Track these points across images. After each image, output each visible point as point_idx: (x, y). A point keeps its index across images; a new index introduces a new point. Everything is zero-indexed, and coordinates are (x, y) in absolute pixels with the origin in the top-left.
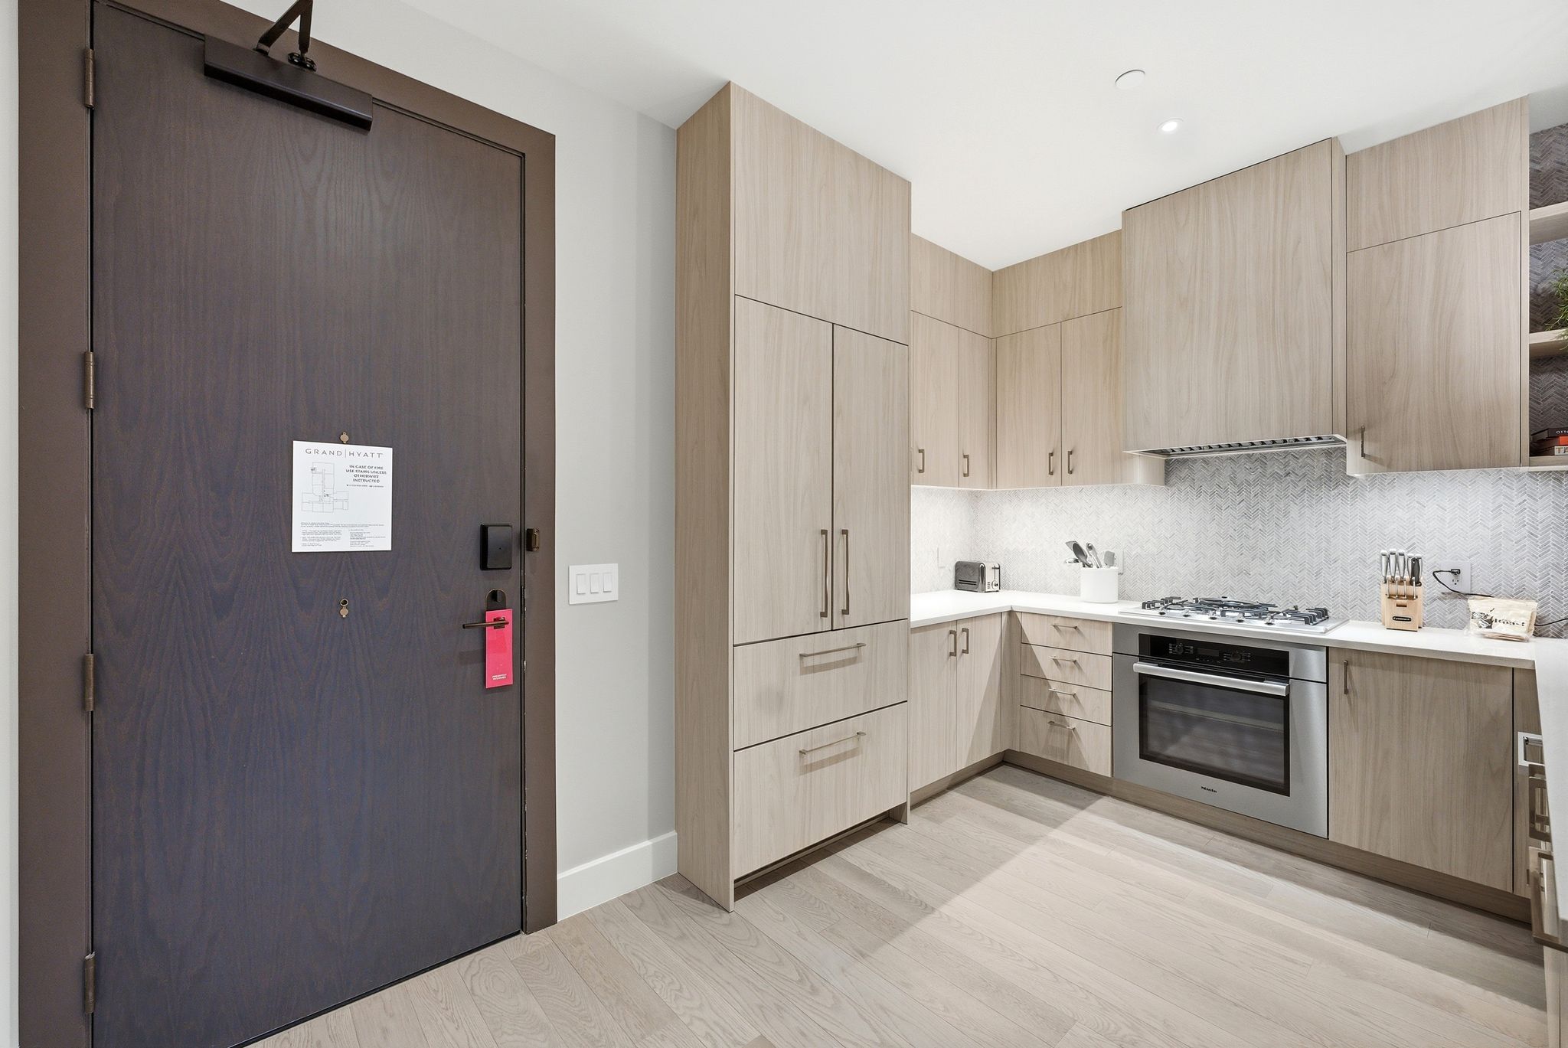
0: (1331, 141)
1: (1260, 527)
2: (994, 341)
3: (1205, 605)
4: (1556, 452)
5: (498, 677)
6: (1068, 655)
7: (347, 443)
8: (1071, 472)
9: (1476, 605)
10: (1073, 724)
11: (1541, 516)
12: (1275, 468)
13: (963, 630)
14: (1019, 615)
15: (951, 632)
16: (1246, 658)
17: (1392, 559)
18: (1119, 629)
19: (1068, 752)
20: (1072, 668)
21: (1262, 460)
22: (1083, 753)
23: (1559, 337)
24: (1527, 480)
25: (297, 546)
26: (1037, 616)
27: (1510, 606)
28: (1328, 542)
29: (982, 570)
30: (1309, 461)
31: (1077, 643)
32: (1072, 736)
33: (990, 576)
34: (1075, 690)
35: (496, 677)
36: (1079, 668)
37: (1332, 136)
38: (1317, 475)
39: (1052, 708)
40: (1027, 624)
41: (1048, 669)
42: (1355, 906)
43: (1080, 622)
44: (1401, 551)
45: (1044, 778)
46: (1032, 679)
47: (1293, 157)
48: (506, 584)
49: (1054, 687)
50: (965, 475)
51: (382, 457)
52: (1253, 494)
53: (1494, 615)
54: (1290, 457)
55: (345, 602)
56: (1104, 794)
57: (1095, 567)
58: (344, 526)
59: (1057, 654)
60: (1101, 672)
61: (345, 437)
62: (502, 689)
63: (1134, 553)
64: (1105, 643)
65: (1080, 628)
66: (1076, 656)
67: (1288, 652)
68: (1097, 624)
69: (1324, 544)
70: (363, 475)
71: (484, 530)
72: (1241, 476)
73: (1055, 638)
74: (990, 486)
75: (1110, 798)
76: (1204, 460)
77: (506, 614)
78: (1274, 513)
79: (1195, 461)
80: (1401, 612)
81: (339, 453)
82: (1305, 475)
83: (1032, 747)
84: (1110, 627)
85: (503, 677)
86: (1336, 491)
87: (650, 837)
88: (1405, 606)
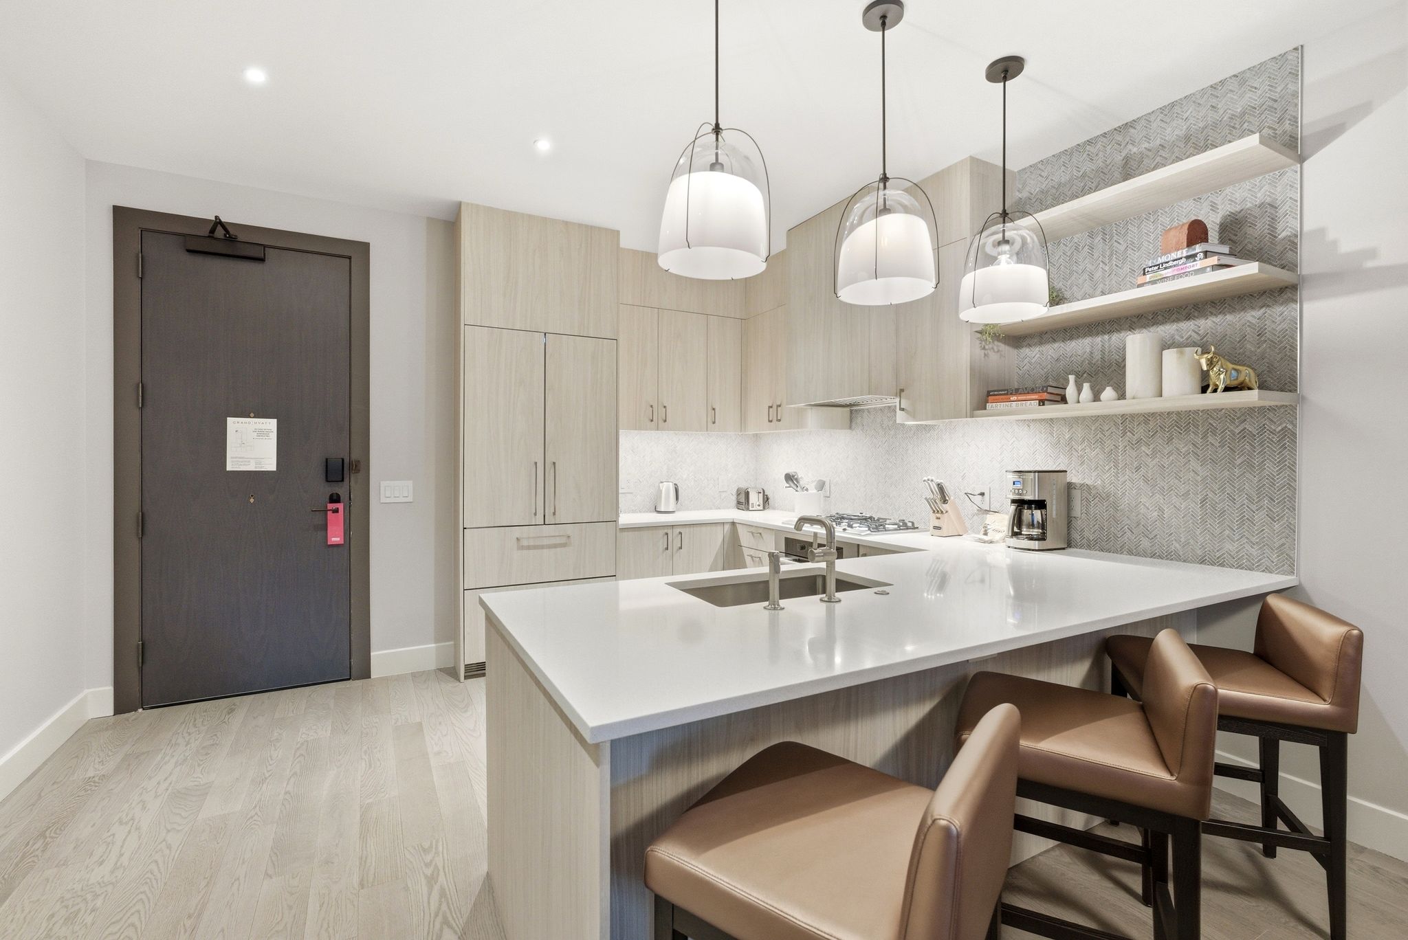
5: (335, 539)
7: (253, 418)
14: (738, 526)
15: (666, 533)
20: (759, 562)
25: (229, 468)
29: (747, 494)
31: (761, 545)
33: (754, 499)
35: (333, 539)
36: (762, 562)
40: (740, 529)
48: (341, 490)
51: (272, 424)
53: (989, 524)
55: (252, 496)
58: (251, 458)
61: (252, 415)
62: (337, 545)
66: (761, 555)
70: (261, 433)
71: (327, 459)
73: (752, 542)
77: (340, 506)
80: (937, 523)
81: (249, 423)
85: (338, 539)
87: (436, 643)
88: (939, 518)
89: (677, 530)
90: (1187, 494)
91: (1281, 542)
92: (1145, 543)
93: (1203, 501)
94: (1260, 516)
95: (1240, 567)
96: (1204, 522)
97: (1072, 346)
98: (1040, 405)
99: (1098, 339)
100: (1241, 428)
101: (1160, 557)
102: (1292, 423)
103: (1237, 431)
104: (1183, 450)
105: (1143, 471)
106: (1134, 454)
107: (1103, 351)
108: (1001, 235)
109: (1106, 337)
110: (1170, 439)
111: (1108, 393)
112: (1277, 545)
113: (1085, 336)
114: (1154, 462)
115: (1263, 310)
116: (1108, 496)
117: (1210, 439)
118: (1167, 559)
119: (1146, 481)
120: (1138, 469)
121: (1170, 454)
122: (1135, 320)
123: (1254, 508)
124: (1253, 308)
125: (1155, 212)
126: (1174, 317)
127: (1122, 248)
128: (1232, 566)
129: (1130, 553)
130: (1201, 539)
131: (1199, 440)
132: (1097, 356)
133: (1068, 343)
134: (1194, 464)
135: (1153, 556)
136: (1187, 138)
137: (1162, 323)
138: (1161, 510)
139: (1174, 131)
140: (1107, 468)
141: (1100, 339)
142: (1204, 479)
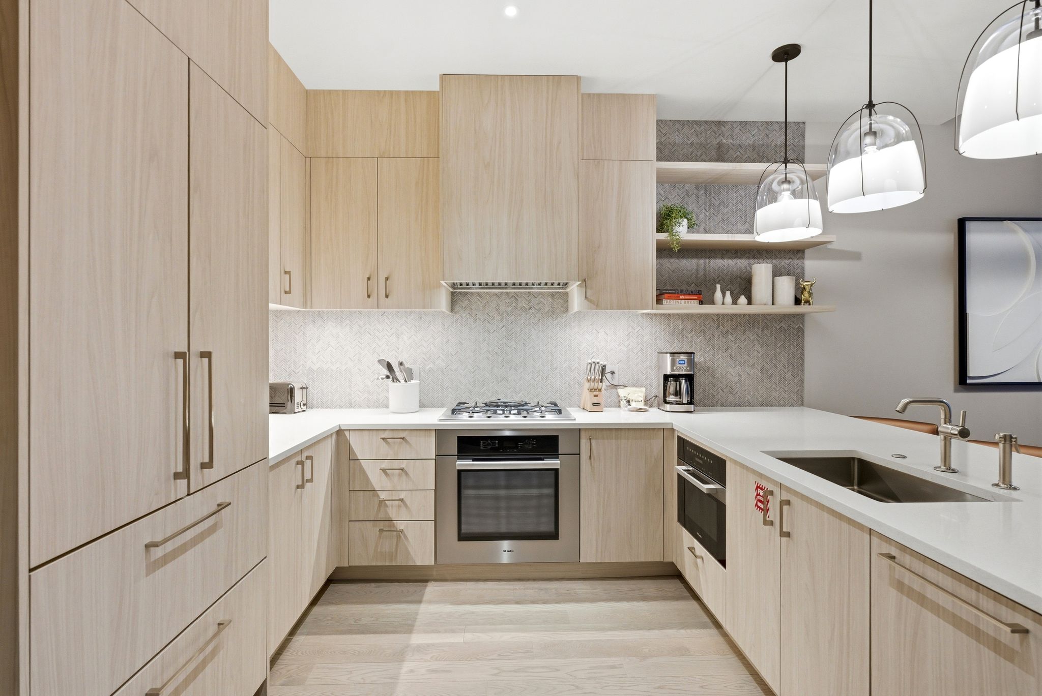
0: (578, 78)
1: (514, 346)
2: (309, 158)
3: (492, 407)
4: (664, 303)
6: (396, 465)
8: (387, 296)
9: (622, 392)
10: (400, 526)
11: (645, 339)
12: (523, 303)
13: (307, 458)
14: (347, 433)
15: (298, 463)
16: (533, 444)
17: (593, 365)
18: (441, 434)
19: (396, 554)
20: (400, 475)
21: (515, 297)
22: (410, 549)
23: (666, 237)
24: (640, 318)
26: (366, 432)
27: (636, 391)
28: (552, 355)
29: (291, 391)
30: (542, 300)
31: (405, 452)
32: (400, 537)
33: (298, 396)
34: (403, 495)
36: (407, 474)
37: (579, 75)
38: (546, 310)
39: (381, 516)
40: (355, 441)
41: (376, 479)
42: (607, 604)
43: (407, 433)
44: (598, 361)
45: (373, 584)
46: (361, 493)
47: (557, 80)
49: (383, 496)
50: (286, 292)
52: (510, 322)
53: (630, 397)
54: (531, 296)
56: (426, 581)
57: (403, 381)
59: (385, 464)
60: (426, 475)
63: (428, 368)
64: (429, 447)
65: (407, 438)
66: (403, 464)
67: (558, 436)
68: (422, 433)
69: (550, 358)
72: (503, 308)
73: (384, 450)
74: (305, 306)
75: (433, 582)
76: (479, 294)
78: (523, 335)
79: (472, 294)
80: (596, 400)
82: (540, 309)
83: (361, 558)
84: (433, 434)
86: (556, 321)
88: (597, 396)
89: (305, 454)
90: (754, 365)
91: (798, 389)
92: (731, 398)
93: (762, 369)
94: (789, 375)
95: (780, 405)
96: (762, 381)
97: (684, 263)
98: (700, 304)
99: (702, 261)
100: (780, 326)
101: (739, 406)
102: (802, 324)
103: (778, 327)
104: (752, 338)
105: (729, 351)
106: (724, 340)
107: (705, 270)
108: (784, 176)
109: (707, 261)
110: (745, 331)
111: (743, 300)
112: (796, 390)
113: (693, 257)
114: (736, 345)
115: (790, 260)
116: (709, 369)
117: (765, 332)
118: (743, 406)
119: (731, 357)
120: (726, 350)
121: (745, 340)
122: (724, 252)
123: (786, 371)
124: (785, 258)
125: (737, 186)
126: (747, 255)
127: (717, 203)
128: (776, 405)
129: (722, 405)
130: (761, 392)
131: (760, 333)
132: (701, 273)
133: (681, 260)
134: (758, 347)
135: (736, 405)
136: (754, 147)
137: (740, 258)
138: (740, 376)
139: (747, 139)
140: (708, 350)
141: (703, 261)
142: (762, 355)
